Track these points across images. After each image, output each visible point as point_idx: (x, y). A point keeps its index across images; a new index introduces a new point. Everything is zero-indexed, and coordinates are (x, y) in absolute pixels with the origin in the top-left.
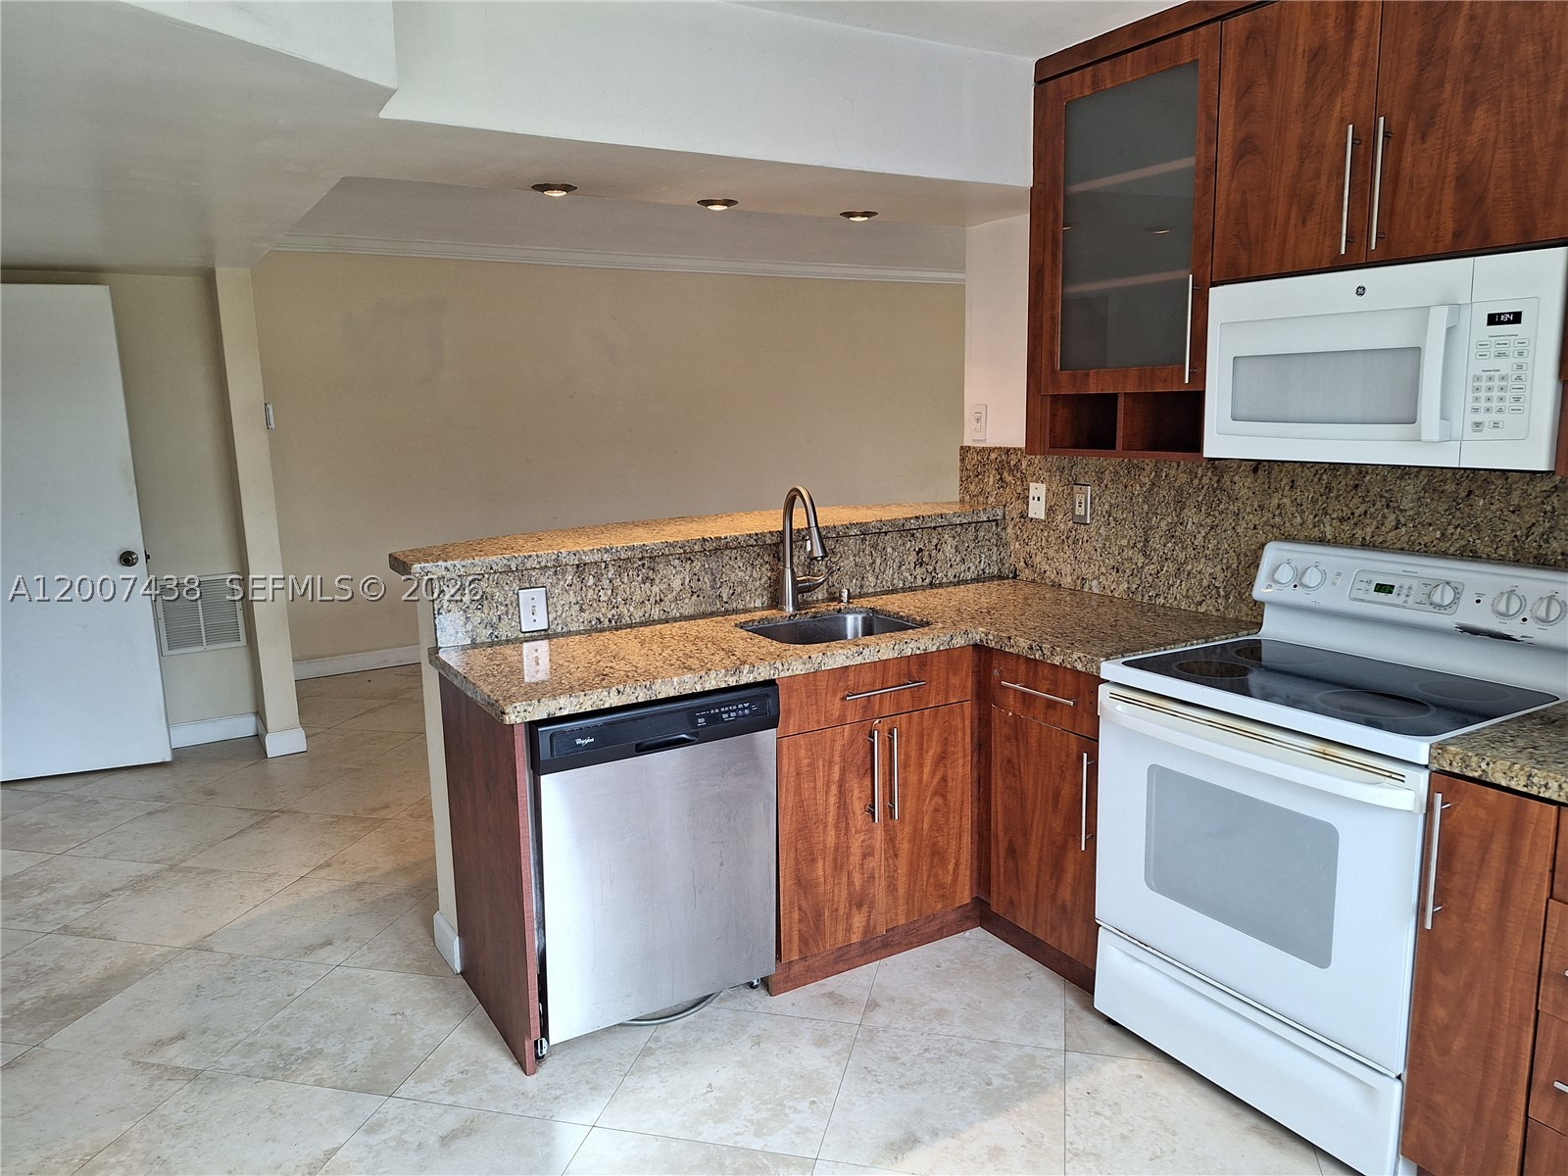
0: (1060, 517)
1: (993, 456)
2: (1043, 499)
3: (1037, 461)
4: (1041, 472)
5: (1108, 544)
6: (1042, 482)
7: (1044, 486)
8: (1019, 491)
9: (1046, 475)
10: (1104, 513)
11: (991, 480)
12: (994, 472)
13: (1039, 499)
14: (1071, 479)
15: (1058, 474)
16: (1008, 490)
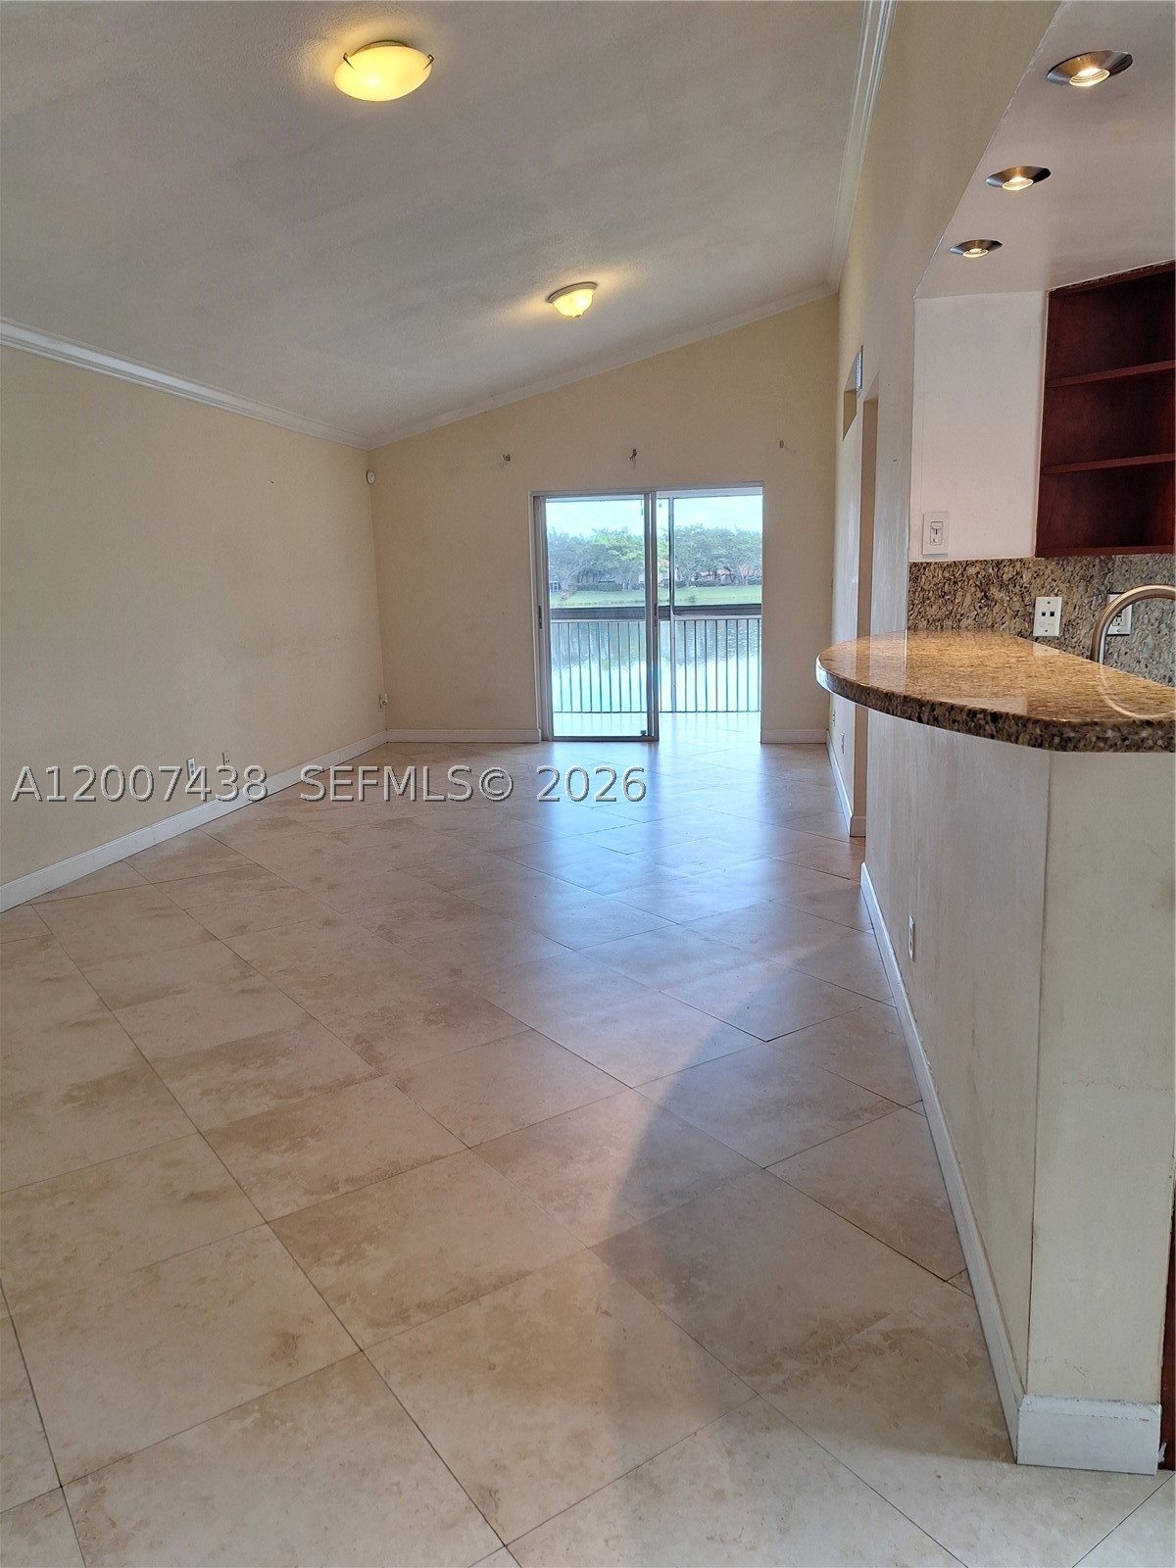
0: (1083, 632)
1: (972, 571)
2: (1058, 614)
3: (1048, 572)
4: (1054, 584)
5: (1157, 654)
6: (1057, 595)
7: (1060, 599)
8: (1017, 608)
9: (1063, 587)
10: (1153, 621)
11: (968, 600)
12: (973, 589)
13: (1052, 614)
14: (1103, 588)
15: (1083, 583)
16: (996, 609)
